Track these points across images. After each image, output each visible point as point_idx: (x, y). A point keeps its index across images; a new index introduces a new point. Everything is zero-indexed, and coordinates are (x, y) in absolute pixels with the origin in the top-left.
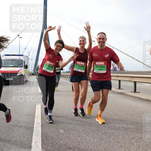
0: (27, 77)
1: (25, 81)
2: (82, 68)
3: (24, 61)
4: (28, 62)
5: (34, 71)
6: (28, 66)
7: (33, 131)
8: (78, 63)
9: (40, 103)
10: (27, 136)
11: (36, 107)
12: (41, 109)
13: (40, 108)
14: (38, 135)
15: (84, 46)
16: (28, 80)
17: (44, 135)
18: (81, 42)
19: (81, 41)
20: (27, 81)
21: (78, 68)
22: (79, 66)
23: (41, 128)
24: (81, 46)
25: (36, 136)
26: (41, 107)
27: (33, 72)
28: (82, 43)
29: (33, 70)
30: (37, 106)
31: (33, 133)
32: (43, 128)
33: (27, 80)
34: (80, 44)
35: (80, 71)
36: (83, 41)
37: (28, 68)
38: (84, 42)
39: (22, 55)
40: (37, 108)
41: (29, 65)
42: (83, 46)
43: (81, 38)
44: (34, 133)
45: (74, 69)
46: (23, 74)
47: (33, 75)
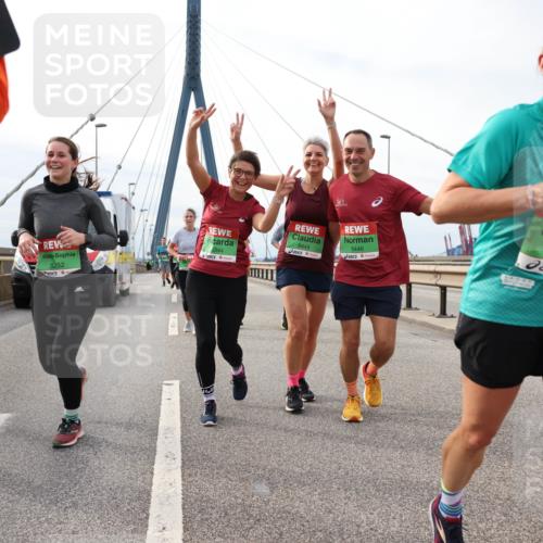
0: (126, 278)
1: (118, 292)
2: (312, 245)
3: (115, 216)
4: (130, 221)
5: (152, 253)
6: (130, 236)
7: (151, 484)
8: (298, 227)
9: (176, 378)
10: (129, 504)
11: (161, 394)
12: (181, 401)
13: (176, 398)
14: (170, 501)
15: (320, 172)
16: (131, 291)
17: (193, 500)
18: (312, 158)
19: (309, 155)
20: (125, 293)
21: (300, 246)
22: (302, 239)
23: (183, 476)
24: (310, 169)
25: (161, 504)
26: (181, 395)
27: (150, 257)
28: (314, 161)
29: (149, 250)
30: (165, 388)
31: (149, 495)
32: (190, 475)
33: (125, 287)
34: (307, 164)
35: (304, 254)
36: (318, 154)
37: (130, 242)
38: (321, 159)
39: (108, 194)
40: (164, 396)
41: (132, 231)
42: (317, 170)
43: (310, 143)
44: (153, 494)
45: (287, 250)
46: (112, 268)
47: (149, 267)
